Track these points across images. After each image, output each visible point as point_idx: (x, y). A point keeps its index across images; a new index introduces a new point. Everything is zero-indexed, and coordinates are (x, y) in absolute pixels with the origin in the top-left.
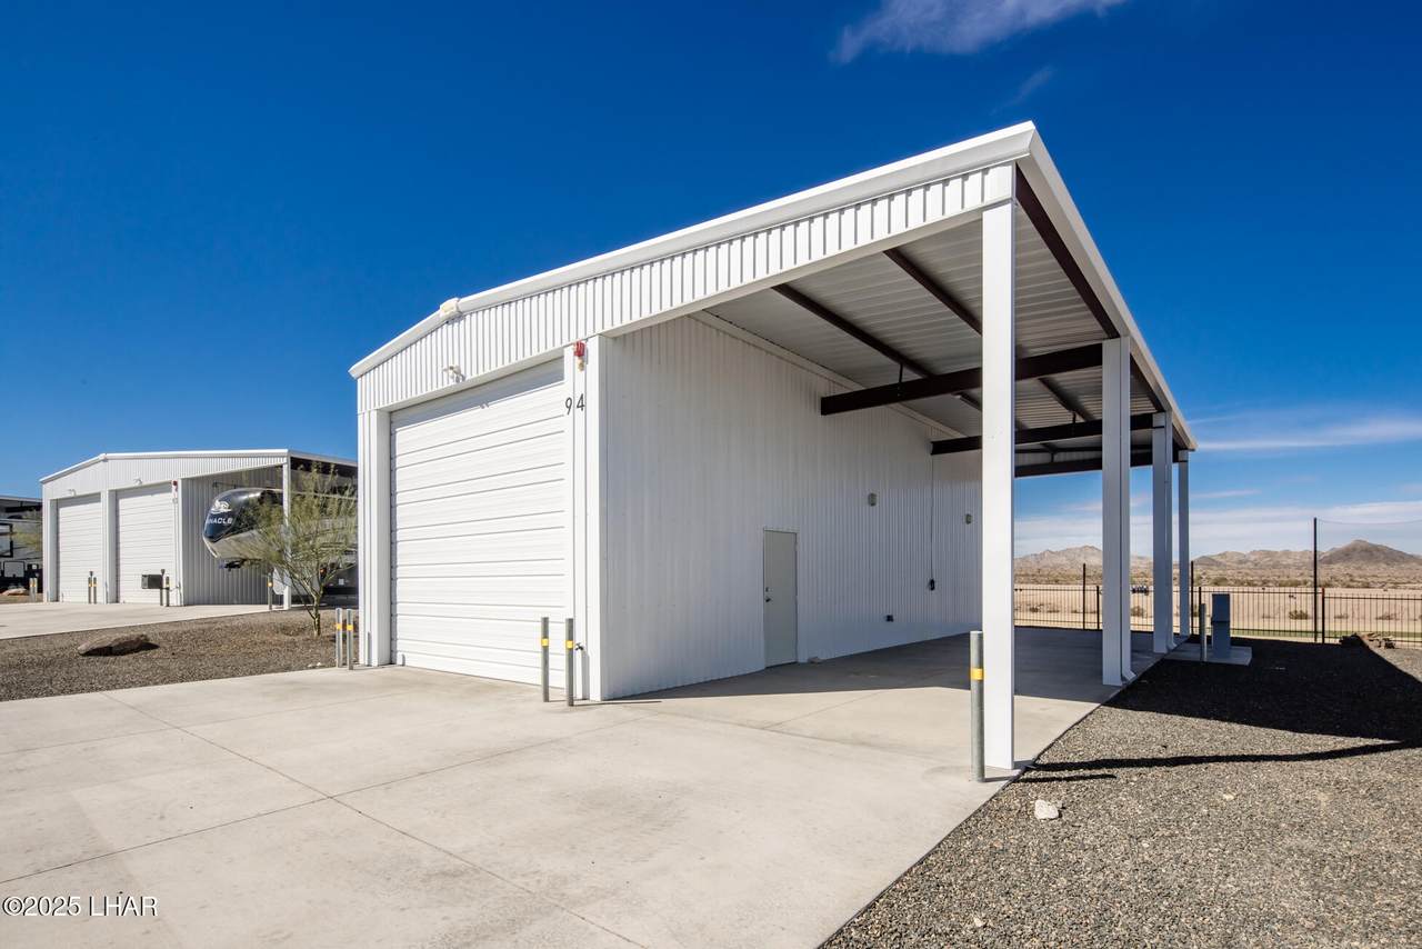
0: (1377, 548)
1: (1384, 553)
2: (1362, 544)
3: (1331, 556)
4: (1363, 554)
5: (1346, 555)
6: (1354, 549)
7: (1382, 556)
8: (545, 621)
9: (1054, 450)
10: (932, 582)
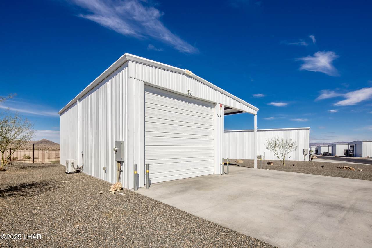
0: (48, 141)
1: (50, 142)
2: (45, 140)
3: (38, 142)
4: (45, 142)
5: (41, 142)
6: (43, 141)
7: (49, 143)
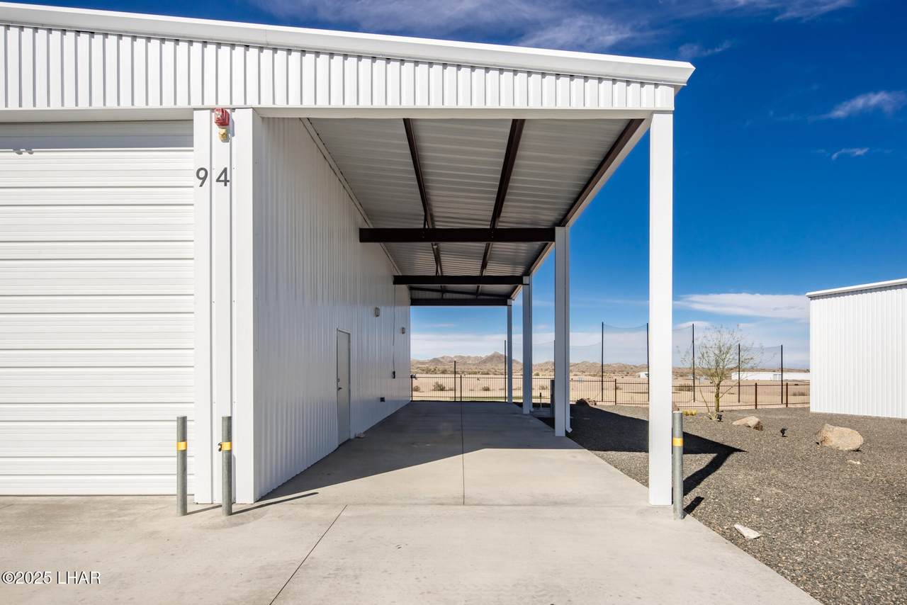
4: (497, 358)
8: (183, 421)
9: (443, 291)
10: (394, 373)
